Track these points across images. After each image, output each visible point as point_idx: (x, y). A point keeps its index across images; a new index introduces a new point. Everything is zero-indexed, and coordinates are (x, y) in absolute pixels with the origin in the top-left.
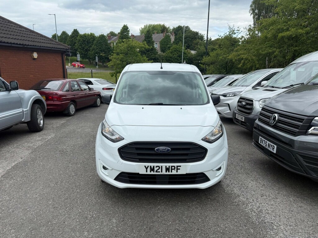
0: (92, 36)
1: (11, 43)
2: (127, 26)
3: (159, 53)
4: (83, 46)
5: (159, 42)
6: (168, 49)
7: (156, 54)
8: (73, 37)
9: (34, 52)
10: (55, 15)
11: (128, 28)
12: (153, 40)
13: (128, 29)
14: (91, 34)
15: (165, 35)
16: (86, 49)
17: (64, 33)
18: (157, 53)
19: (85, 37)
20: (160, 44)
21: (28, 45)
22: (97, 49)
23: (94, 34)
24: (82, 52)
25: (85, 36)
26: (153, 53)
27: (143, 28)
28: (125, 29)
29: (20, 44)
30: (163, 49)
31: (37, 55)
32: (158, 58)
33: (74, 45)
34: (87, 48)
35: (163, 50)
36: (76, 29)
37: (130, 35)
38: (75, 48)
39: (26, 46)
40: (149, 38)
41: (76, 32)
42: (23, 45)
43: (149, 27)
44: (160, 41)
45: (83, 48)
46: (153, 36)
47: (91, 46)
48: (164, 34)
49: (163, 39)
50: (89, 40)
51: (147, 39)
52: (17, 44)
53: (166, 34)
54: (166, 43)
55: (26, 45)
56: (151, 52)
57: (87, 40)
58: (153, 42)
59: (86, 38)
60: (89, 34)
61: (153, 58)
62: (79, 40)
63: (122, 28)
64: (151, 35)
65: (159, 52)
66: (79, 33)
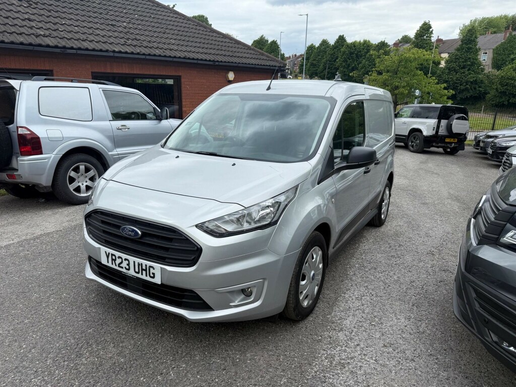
0: (365, 45)
1: (197, 59)
2: (430, 23)
3: (485, 72)
4: (348, 63)
5: (492, 50)
6: (510, 63)
7: (479, 73)
8: (335, 48)
9: (230, 72)
10: (307, 15)
11: (431, 28)
12: (477, 47)
13: (431, 30)
14: (365, 42)
15: (508, 35)
16: (353, 67)
17: (324, 43)
18: (483, 70)
19: (355, 46)
20: (494, 53)
21: (221, 62)
22: (370, 65)
23: (369, 41)
24: (345, 72)
25: (354, 44)
26: (473, 71)
27: (467, 24)
28: (426, 29)
29: (210, 61)
30: (500, 63)
31: (234, 76)
32: (482, 80)
33: (335, 61)
34: (355, 65)
35: (497, 65)
36: (343, 35)
37: (434, 39)
38: (335, 65)
39: (217, 63)
40: (470, 44)
41: (341, 39)
42: (213, 61)
43: (481, 21)
44: (494, 47)
45: (349, 66)
46: (478, 40)
47: (361, 63)
48: (506, 34)
49: (502, 44)
50: (360, 52)
51: (464, 46)
52: (206, 60)
53: (510, 34)
54: (507, 52)
55: (218, 61)
56: (468, 70)
57: (356, 52)
58: (478, 50)
59: (355, 49)
60: (362, 41)
61: (472, 80)
62: (344, 52)
63: (421, 27)
64: (476, 37)
65: (488, 69)
66: (345, 41)
